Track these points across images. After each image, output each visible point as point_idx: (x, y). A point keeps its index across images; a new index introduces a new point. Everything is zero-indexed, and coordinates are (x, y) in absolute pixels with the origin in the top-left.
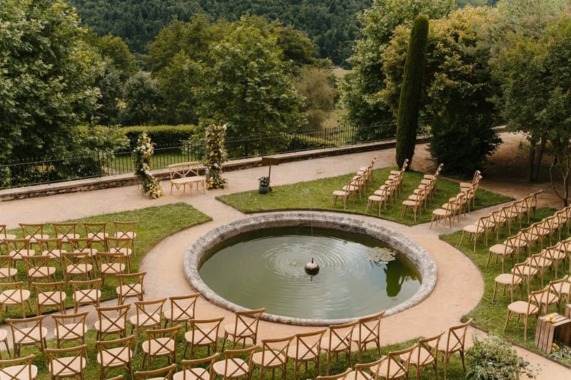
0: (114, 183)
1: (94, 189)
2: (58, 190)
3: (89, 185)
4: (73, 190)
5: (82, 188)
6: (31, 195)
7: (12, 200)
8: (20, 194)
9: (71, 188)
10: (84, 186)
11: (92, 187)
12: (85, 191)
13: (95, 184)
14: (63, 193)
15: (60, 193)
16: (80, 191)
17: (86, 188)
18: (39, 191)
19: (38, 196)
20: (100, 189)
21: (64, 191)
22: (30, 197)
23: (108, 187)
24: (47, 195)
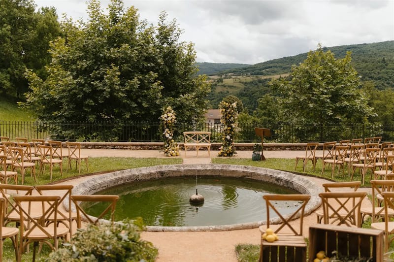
0: (156, 147)
1: (140, 149)
2: (115, 146)
3: (137, 146)
4: (125, 147)
5: (132, 147)
6: (96, 147)
7: (84, 148)
8: (89, 145)
9: (124, 146)
10: (133, 145)
11: (139, 147)
12: (134, 149)
13: (141, 146)
14: (118, 149)
15: (116, 148)
16: (130, 149)
17: (134, 147)
18: (101, 145)
19: (100, 148)
20: (145, 149)
21: (119, 147)
22: (95, 148)
23: (150, 149)
24: (107, 149)
